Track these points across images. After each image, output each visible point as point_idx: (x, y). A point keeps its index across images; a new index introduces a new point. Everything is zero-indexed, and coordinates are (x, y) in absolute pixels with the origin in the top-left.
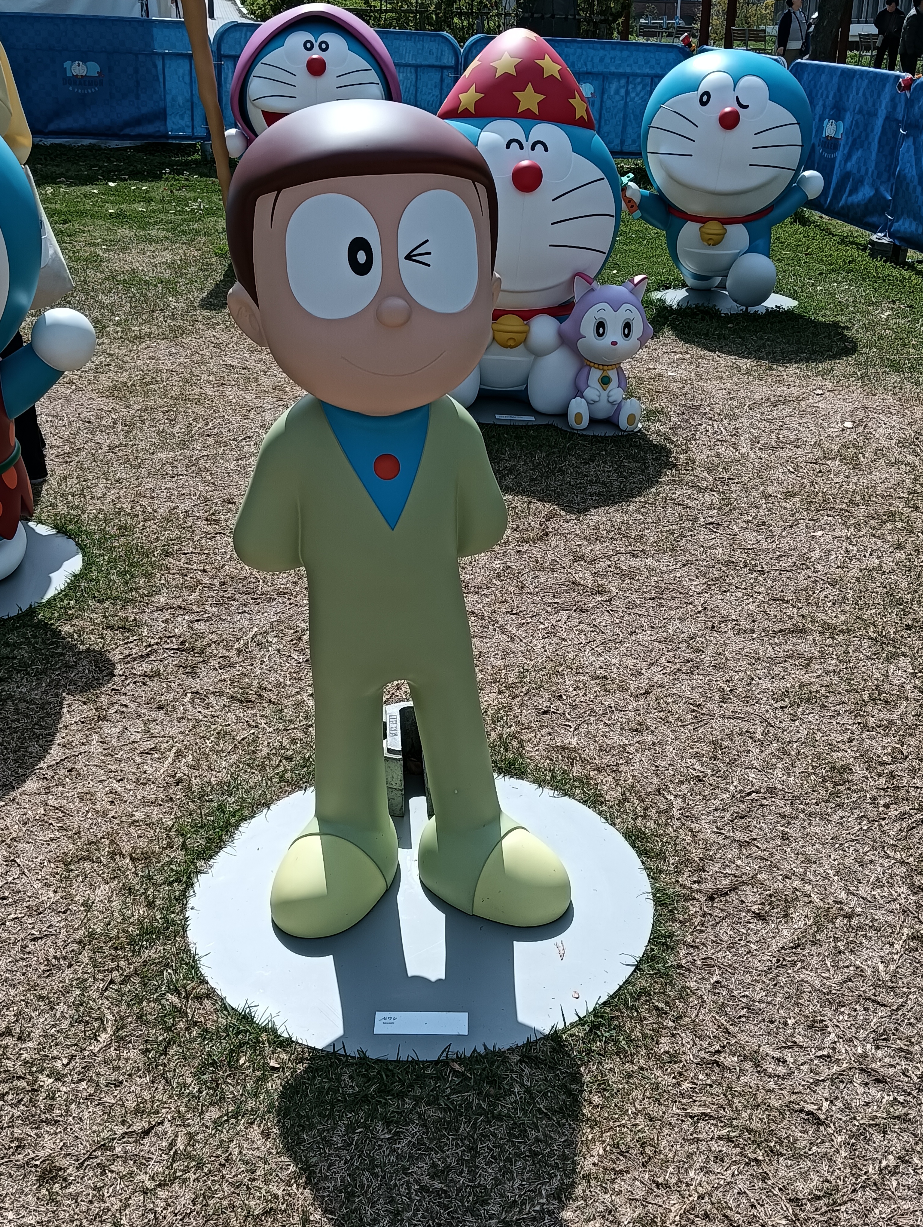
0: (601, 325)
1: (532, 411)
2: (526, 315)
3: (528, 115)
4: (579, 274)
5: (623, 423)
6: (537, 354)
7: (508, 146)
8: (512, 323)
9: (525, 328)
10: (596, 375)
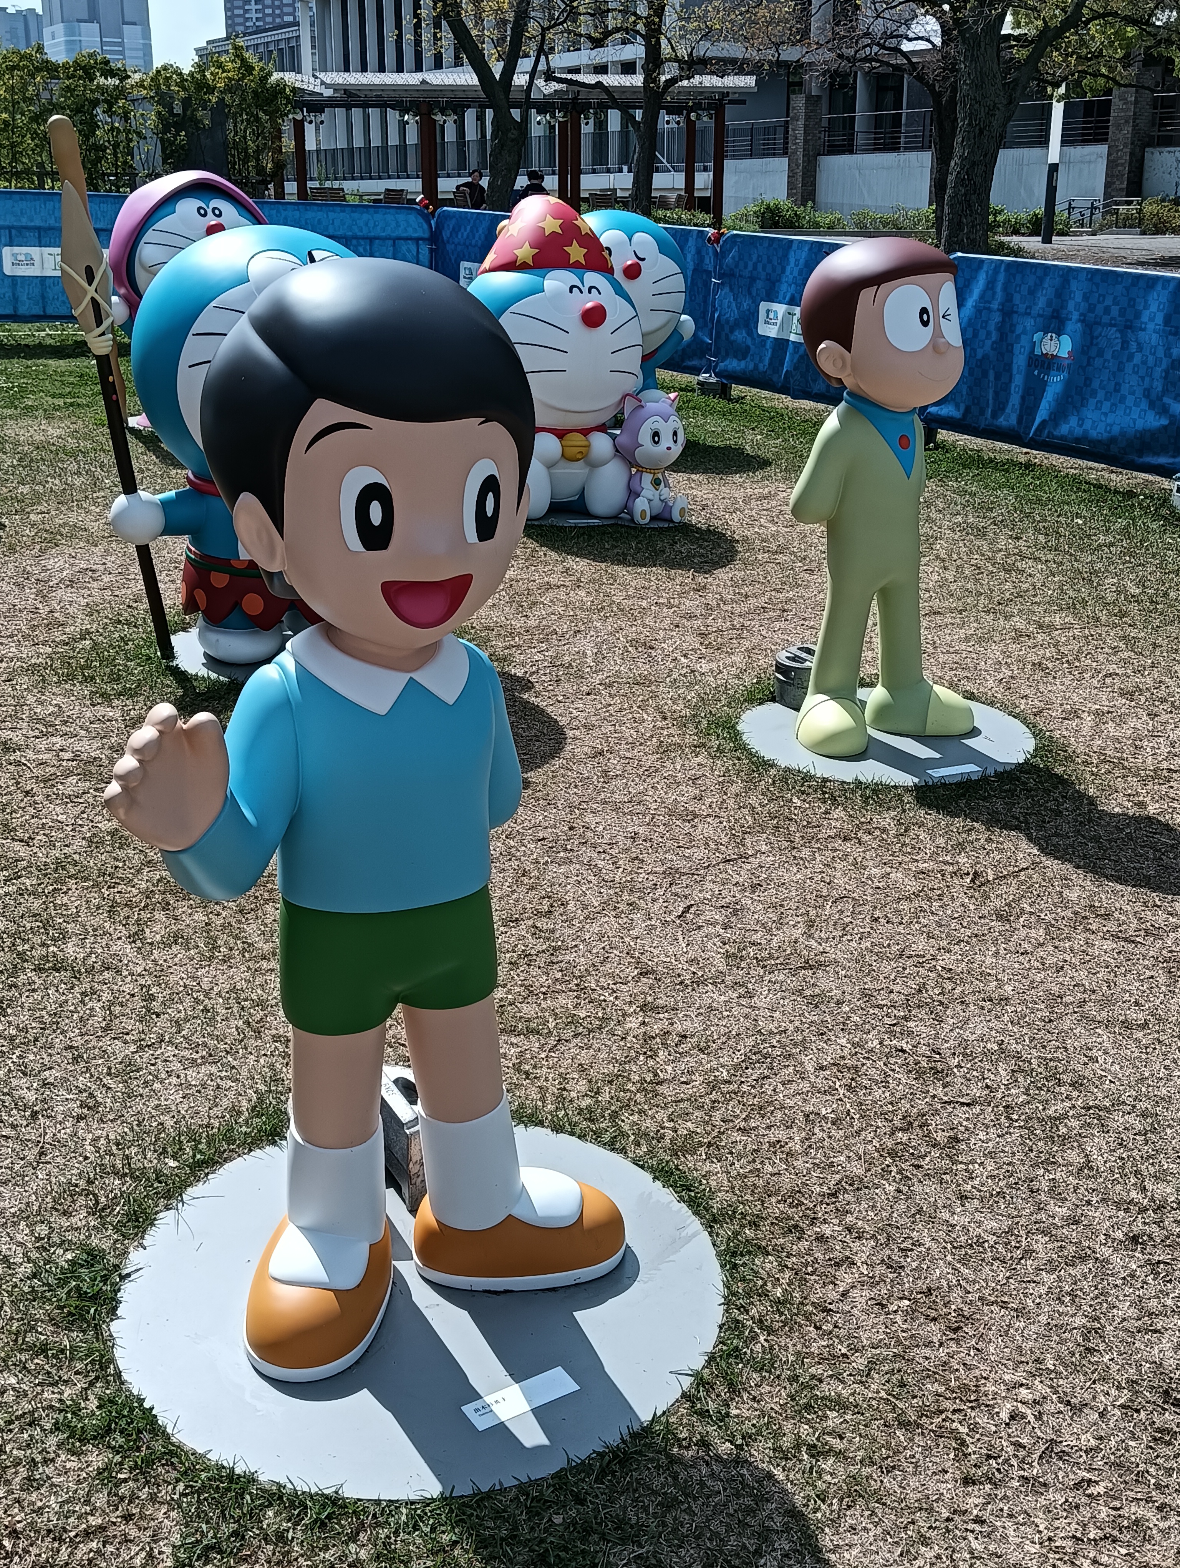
0: (656, 434)
1: (589, 515)
2: (586, 432)
3: (577, 265)
4: (628, 395)
5: (676, 517)
6: (594, 465)
7: (571, 292)
8: (577, 439)
9: (585, 443)
10: (647, 478)
